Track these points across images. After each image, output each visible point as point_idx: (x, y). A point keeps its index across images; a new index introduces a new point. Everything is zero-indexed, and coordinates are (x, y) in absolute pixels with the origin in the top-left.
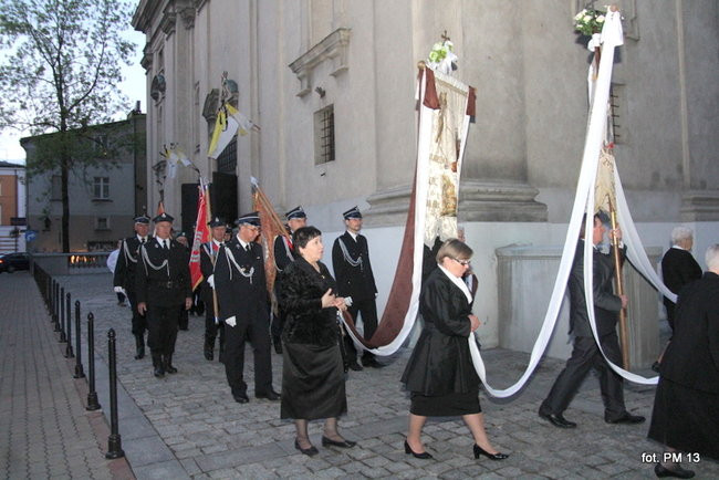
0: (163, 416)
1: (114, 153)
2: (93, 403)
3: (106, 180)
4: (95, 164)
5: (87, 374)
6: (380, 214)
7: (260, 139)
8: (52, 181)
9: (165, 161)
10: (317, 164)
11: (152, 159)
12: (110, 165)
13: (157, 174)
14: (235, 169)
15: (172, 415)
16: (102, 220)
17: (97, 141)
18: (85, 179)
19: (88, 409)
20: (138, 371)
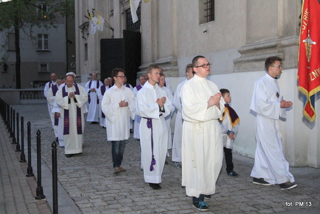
0: (89, 205)
1: (52, 16)
2: (40, 194)
3: (46, 36)
4: (38, 24)
5: (36, 174)
6: (249, 61)
7: (158, 5)
8: (8, 37)
9: (88, 22)
10: (201, 23)
11: (79, 21)
12: (49, 25)
13: (83, 32)
14: (139, 27)
15: (95, 205)
16: (44, 65)
17: (40, 7)
18: (31, 35)
19: (36, 198)
20: (71, 173)
